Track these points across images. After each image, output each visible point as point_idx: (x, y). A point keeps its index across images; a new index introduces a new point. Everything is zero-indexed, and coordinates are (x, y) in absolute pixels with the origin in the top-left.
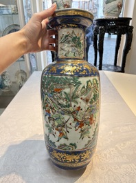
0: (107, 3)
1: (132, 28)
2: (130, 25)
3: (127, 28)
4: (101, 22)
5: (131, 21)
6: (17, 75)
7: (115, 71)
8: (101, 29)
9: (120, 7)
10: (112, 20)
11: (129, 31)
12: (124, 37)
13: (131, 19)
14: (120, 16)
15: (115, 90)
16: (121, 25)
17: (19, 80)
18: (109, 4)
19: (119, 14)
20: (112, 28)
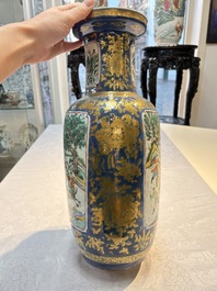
0: (160, 24)
1: (198, 60)
2: (196, 55)
3: (190, 61)
4: (150, 51)
5: (196, 51)
6: (22, 131)
7: (175, 123)
8: (152, 62)
9: (179, 29)
10: (169, 48)
11: (193, 64)
12: (187, 74)
13: (196, 47)
14: (181, 43)
15: (176, 149)
16: (181, 55)
17: (26, 140)
18: (164, 26)
19: (178, 41)
20: (169, 60)
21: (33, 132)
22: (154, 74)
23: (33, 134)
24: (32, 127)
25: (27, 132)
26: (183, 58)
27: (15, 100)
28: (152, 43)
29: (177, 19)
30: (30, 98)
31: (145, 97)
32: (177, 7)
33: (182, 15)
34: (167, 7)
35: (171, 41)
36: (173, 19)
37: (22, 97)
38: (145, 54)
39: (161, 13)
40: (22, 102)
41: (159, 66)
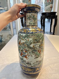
0: (46, 6)
1: (57, 16)
2: (56, 15)
3: (55, 16)
5: (56, 14)
8: (44, 17)
9: (51, 7)
10: (48, 13)
11: (56, 17)
12: (54, 20)
13: (56, 12)
14: (52, 11)
16: (52, 15)
19: (51, 11)
20: (48, 16)
24: (10, 35)
25: (9, 37)
27: (6, 28)
28: (44, 12)
29: (51, 5)
30: (10, 27)
31: (42, 28)
32: (51, 1)
33: (52, 3)
34: (48, 1)
35: (49, 11)
36: (50, 5)
38: (42, 15)
39: (46, 3)
40: (8, 28)
41: (45, 18)
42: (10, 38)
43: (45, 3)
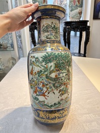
0: (71, 11)
1: (89, 27)
2: (88, 25)
3: (86, 27)
4: (67, 23)
5: (88, 23)
6: (9, 61)
7: (79, 56)
8: (68, 28)
9: (80, 13)
10: (75, 22)
11: (87, 29)
12: (84, 33)
13: (88, 21)
14: (81, 19)
15: (79, 68)
16: (81, 25)
18: (73, 12)
20: (76, 27)
21: (14, 61)
22: (69, 34)
23: (14, 62)
24: (13, 59)
25: (11, 61)
26: (82, 26)
27: (6, 47)
28: (69, 20)
29: (79, 9)
30: (12, 46)
32: (79, 3)
33: (81, 6)
34: (74, 3)
35: (76, 18)
36: (77, 9)
37: (8, 45)
38: (65, 25)
39: (72, 6)
40: (9, 48)
41: (71, 30)
42: (14, 64)
43: (69, 6)
